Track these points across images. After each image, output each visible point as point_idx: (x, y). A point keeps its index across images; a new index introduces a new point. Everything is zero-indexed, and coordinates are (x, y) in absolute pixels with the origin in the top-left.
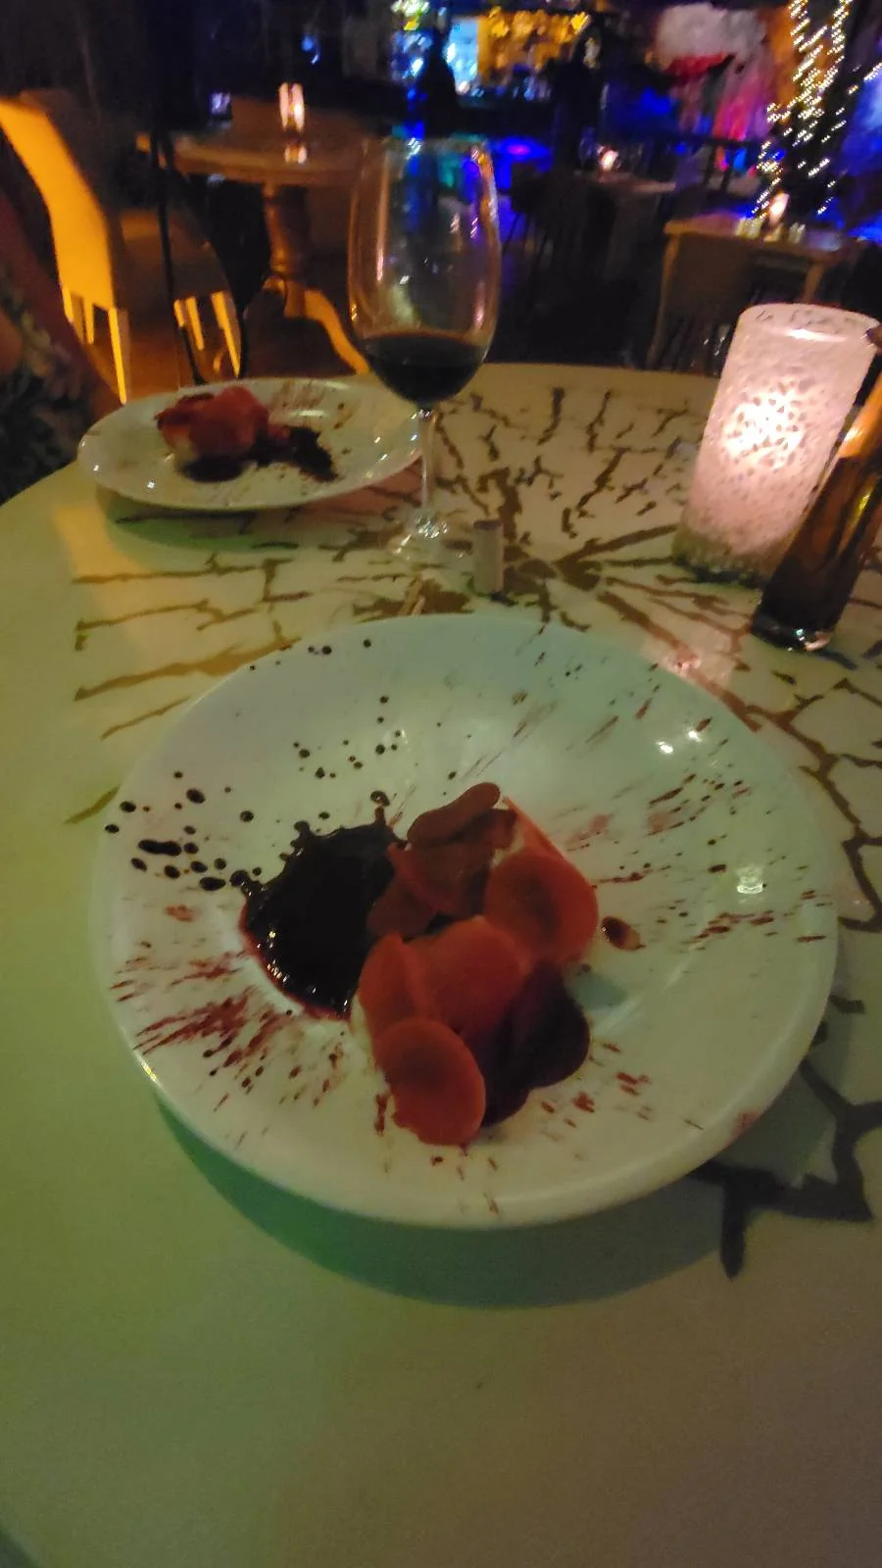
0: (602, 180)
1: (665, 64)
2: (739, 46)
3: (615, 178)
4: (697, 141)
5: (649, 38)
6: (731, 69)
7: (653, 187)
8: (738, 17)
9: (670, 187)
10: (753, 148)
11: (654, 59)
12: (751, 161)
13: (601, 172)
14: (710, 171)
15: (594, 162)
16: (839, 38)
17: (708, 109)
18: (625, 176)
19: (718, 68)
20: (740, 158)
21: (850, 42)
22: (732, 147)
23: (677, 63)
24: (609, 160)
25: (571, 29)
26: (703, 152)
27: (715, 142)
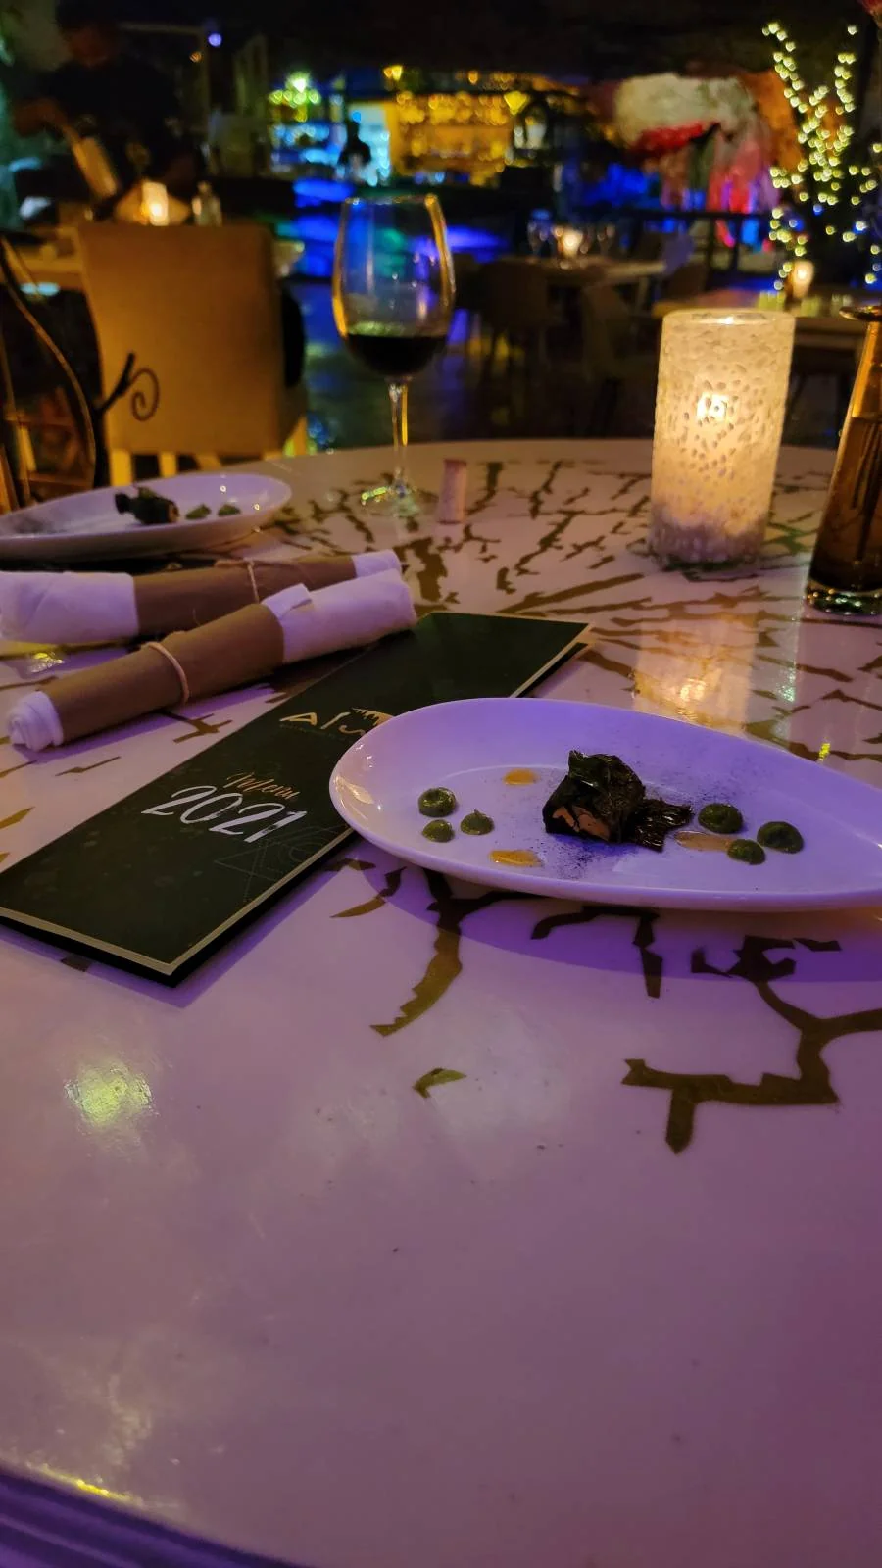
0: (565, 266)
1: (632, 137)
2: (725, 115)
3: (583, 263)
4: (689, 217)
5: (608, 115)
6: (719, 138)
7: (635, 270)
8: (715, 85)
9: (658, 268)
10: (764, 218)
11: (618, 136)
12: (764, 232)
13: (562, 256)
14: (712, 247)
15: (551, 248)
16: (845, 98)
17: (697, 182)
18: (596, 260)
19: (701, 138)
20: (750, 230)
21: (859, 101)
22: (736, 219)
23: (646, 137)
24: (571, 241)
25: (505, 110)
26: (699, 227)
27: (713, 216)
